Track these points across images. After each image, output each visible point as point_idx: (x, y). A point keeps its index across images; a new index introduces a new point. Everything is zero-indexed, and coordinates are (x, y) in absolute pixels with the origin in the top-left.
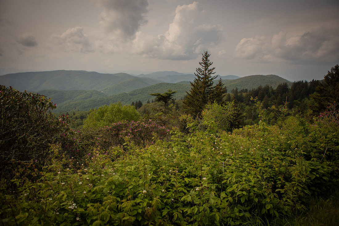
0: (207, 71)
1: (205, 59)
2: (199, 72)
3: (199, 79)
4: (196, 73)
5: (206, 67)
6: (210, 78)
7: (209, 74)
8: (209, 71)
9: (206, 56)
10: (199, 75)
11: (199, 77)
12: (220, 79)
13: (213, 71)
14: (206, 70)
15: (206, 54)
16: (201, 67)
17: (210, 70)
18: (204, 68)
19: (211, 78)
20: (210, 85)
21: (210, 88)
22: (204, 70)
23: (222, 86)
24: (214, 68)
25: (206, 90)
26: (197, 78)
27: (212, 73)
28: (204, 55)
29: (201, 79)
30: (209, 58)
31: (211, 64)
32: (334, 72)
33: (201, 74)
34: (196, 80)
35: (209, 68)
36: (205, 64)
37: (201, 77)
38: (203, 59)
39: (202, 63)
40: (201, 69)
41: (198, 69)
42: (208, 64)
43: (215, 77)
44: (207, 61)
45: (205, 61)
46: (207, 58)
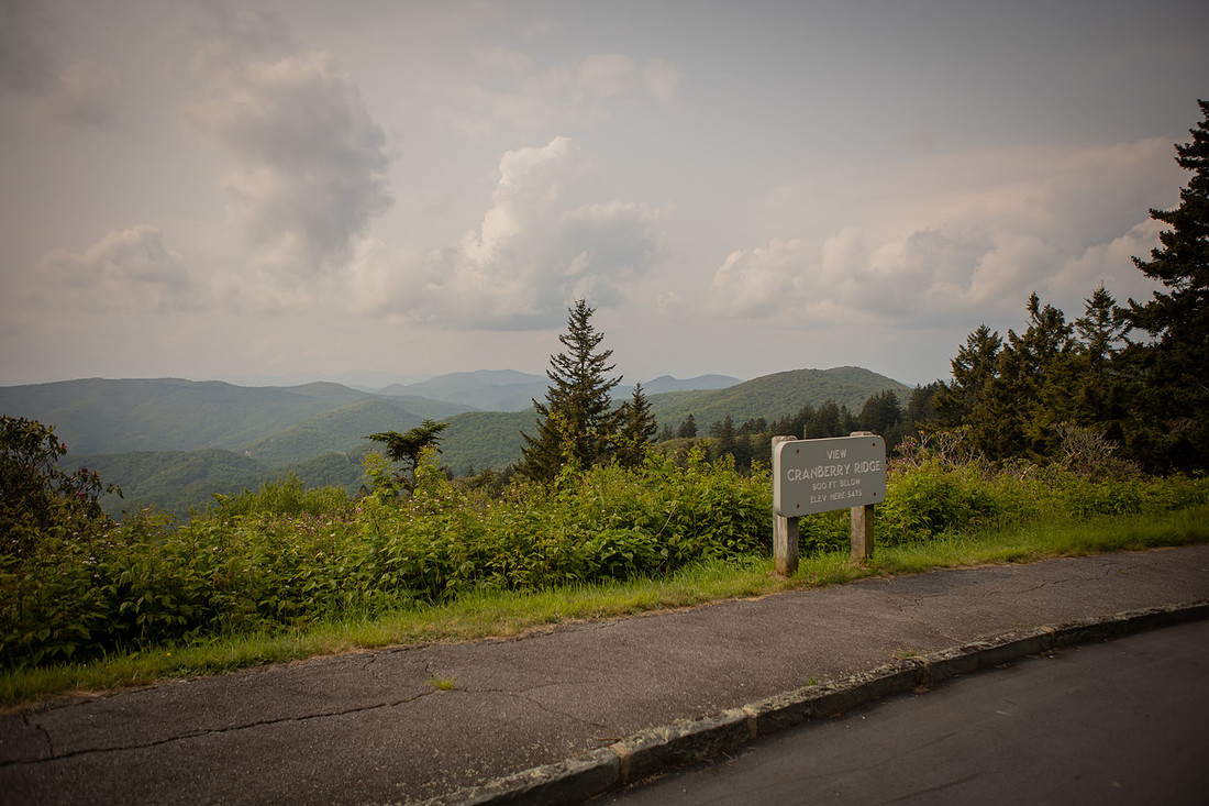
0: (586, 363)
1: (578, 325)
2: (561, 367)
3: (563, 391)
4: (552, 370)
5: (581, 348)
6: (600, 386)
7: (595, 371)
8: (592, 362)
9: (583, 315)
10: (560, 375)
11: (561, 383)
13: (608, 363)
14: (583, 358)
15: (581, 306)
16: (565, 350)
17: (599, 358)
18: (577, 354)
19: (604, 383)
20: (598, 408)
21: (600, 418)
22: (577, 359)
23: (646, 408)
24: (608, 354)
25: (589, 425)
26: (558, 388)
27: (603, 368)
28: (574, 312)
29: (568, 391)
30: (590, 321)
31: (599, 340)
32: (976, 349)
33: (569, 373)
34: (553, 392)
35: (593, 353)
36: (580, 339)
37: (569, 381)
38: (573, 324)
39: (567, 338)
40: (568, 356)
41: (557, 358)
42: (588, 338)
43: (614, 383)
44: (585, 332)
45: (578, 329)
46: (585, 322)
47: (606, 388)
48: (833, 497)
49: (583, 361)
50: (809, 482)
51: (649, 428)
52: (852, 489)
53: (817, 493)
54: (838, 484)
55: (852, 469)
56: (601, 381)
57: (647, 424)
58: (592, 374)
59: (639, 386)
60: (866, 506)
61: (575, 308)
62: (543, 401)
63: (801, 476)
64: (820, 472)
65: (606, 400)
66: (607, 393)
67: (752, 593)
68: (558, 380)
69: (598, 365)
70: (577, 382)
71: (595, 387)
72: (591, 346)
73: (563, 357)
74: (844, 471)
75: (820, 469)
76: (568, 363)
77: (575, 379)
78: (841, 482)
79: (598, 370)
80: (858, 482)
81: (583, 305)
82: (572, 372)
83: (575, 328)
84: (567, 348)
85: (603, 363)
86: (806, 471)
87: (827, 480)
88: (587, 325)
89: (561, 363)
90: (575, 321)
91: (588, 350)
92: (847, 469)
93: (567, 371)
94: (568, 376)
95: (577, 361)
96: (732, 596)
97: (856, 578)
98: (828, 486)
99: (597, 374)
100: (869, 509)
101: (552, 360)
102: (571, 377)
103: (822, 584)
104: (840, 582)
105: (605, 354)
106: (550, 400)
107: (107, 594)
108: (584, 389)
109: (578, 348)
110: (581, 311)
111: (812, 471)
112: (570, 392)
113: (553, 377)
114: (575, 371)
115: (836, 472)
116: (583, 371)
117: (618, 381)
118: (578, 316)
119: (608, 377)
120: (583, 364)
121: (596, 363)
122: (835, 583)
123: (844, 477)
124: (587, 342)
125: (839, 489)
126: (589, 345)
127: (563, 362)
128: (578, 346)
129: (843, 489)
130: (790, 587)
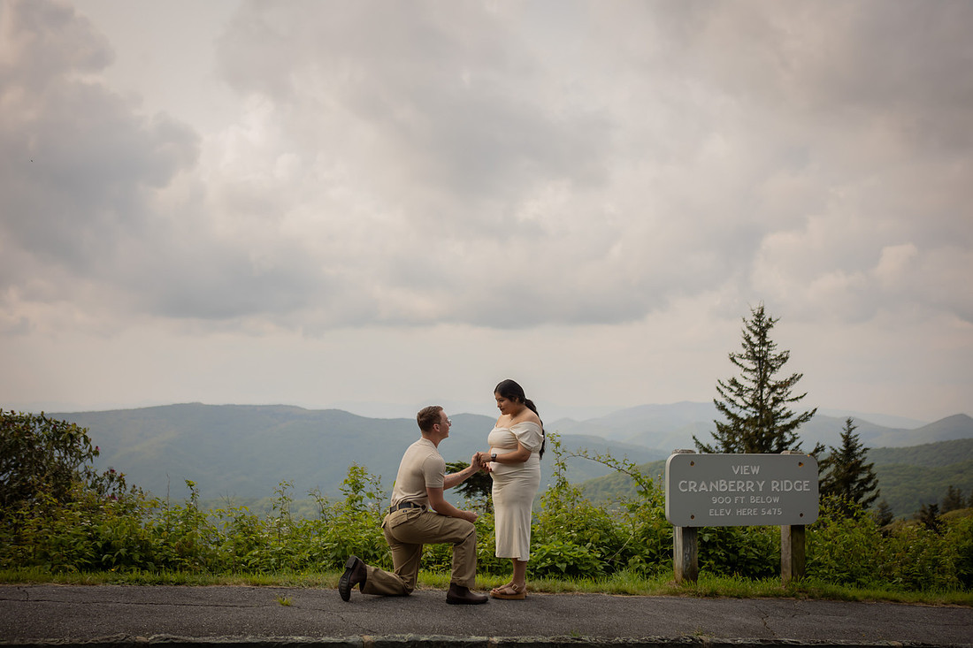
0: (766, 390)
1: (755, 340)
2: (731, 395)
3: (736, 426)
4: (721, 399)
5: (759, 370)
6: (787, 421)
7: (776, 401)
8: (774, 389)
9: (762, 327)
10: (729, 406)
11: (731, 416)
12: (845, 426)
13: (794, 391)
14: (762, 382)
15: (760, 315)
16: (738, 374)
17: (785, 385)
18: (753, 378)
19: (790, 418)
23: (860, 454)
24: (794, 379)
26: (729, 423)
27: (790, 397)
28: (751, 324)
29: (742, 427)
30: (771, 335)
31: (784, 360)
33: (743, 404)
34: (722, 428)
35: (774, 378)
36: (758, 359)
37: (743, 415)
38: (748, 339)
39: (741, 356)
40: (740, 381)
41: (728, 384)
42: (769, 358)
43: (806, 417)
44: (765, 349)
45: (755, 345)
46: (765, 335)
47: (794, 424)
48: (742, 512)
49: (761, 387)
50: (709, 495)
51: (863, 483)
52: (767, 506)
53: (717, 507)
54: (747, 499)
55: (767, 487)
56: (788, 415)
57: (861, 477)
58: (773, 405)
59: (849, 422)
60: (792, 527)
61: (751, 318)
62: (709, 441)
63: (697, 488)
64: (721, 485)
65: (793, 440)
66: (793, 431)
67: (625, 593)
68: (728, 413)
69: (782, 393)
70: (754, 415)
71: (780, 424)
72: (773, 369)
73: (734, 382)
74: (756, 487)
75: (723, 483)
76: (741, 390)
77: (751, 412)
78: (752, 498)
79: (782, 400)
80: (776, 500)
81: (762, 313)
82: (746, 402)
83: (751, 343)
84: (740, 370)
85: (788, 391)
86: (703, 483)
87: (732, 495)
88: (767, 340)
89: (732, 391)
90: (752, 335)
91: (768, 374)
92: (761, 486)
93: (739, 401)
94: (741, 407)
95: (753, 387)
96: (603, 591)
97: (762, 596)
98: (733, 501)
99: (781, 405)
100: (797, 530)
101: (720, 387)
102: (745, 408)
103: (713, 595)
104: (738, 597)
105: (791, 379)
106: (717, 438)
107: (95, 547)
108: (761, 426)
109: (755, 370)
110: (760, 321)
111: (712, 484)
112: (744, 430)
113: (722, 408)
114: (750, 402)
115: (745, 488)
116: (761, 401)
117: (811, 415)
118: (755, 328)
119: (797, 409)
120: (762, 392)
121: (779, 391)
122: (731, 596)
123: (756, 493)
124: (767, 363)
125: (747, 505)
126: (771, 366)
127: (735, 389)
128: (754, 367)
129: (755, 505)
130: (675, 594)
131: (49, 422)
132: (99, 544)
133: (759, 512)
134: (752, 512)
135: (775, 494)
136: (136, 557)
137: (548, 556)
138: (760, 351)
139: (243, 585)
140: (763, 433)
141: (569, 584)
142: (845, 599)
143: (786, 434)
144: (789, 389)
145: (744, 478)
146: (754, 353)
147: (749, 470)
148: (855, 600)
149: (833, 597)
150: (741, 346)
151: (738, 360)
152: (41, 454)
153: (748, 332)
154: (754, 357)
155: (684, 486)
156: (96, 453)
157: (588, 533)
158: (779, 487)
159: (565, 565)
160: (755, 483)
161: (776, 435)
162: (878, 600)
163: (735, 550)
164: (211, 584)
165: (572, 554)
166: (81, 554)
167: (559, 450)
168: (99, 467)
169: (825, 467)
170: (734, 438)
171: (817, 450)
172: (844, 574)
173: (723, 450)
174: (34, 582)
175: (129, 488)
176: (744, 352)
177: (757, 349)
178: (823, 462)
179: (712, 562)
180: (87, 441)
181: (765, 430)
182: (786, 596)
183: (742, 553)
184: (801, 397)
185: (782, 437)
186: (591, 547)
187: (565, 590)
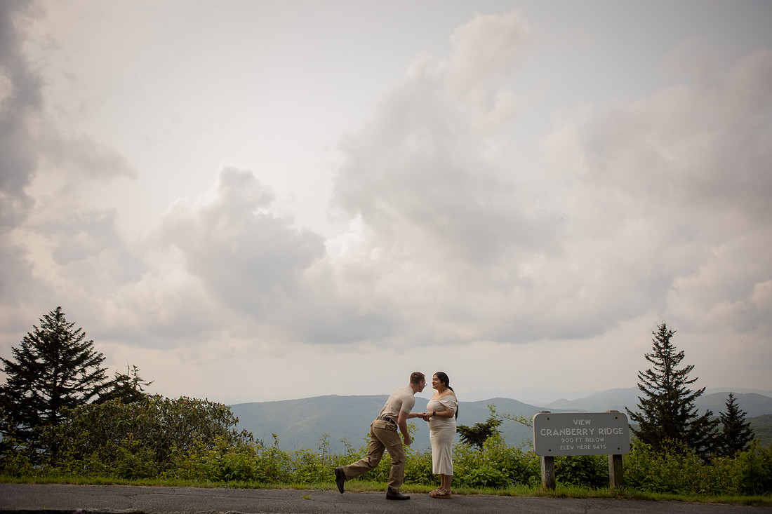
0: (671, 377)
1: (661, 345)
2: (648, 381)
3: (654, 400)
5: (665, 364)
6: (687, 396)
7: (678, 383)
8: (676, 376)
9: (665, 337)
10: (647, 387)
11: (649, 393)
12: (729, 398)
13: (690, 376)
15: (663, 329)
16: (651, 366)
17: (681, 373)
18: (662, 369)
19: (689, 394)
22: (663, 374)
24: (689, 369)
26: (649, 398)
27: (687, 380)
28: (658, 335)
29: (657, 400)
30: (671, 341)
31: (681, 357)
33: (656, 386)
34: (644, 402)
35: (676, 369)
36: (664, 357)
37: (657, 393)
38: (657, 345)
39: (653, 356)
40: (654, 371)
41: (646, 374)
42: (671, 356)
43: (699, 393)
44: (668, 350)
45: (662, 348)
46: (667, 342)
47: (692, 398)
48: (581, 447)
49: (667, 374)
50: (560, 437)
52: (597, 444)
53: (565, 444)
54: (584, 439)
55: (595, 432)
57: (743, 432)
58: (676, 386)
59: (731, 396)
61: (658, 331)
62: (636, 410)
63: (552, 433)
64: (567, 432)
65: (690, 409)
66: (691, 403)
67: (509, 495)
68: (647, 392)
69: (681, 378)
70: (664, 393)
71: (682, 397)
72: (675, 363)
73: (650, 372)
74: (589, 432)
75: (568, 430)
76: (654, 377)
77: (662, 391)
78: (587, 439)
79: (681, 382)
80: (602, 440)
81: (665, 328)
82: (659, 385)
83: (659, 348)
84: (653, 364)
85: (685, 377)
86: (556, 430)
87: (574, 437)
88: (669, 345)
89: (648, 378)
90: (659, 342)
91: (672, 366)
92: (592, 432)
93: (654, 384)
94: (655, 388)
95: (662, 375)
96: (496, 494)
97: (594, 497)
98: (575, 440)
99: (681, 386)
100: (617, 458)
101: (640, 375)
102: (658, 389)
103: (563, 496)
104: (579, 498)
105: (687, 369)
106: (641, 408)
107: (222, 470)
108: (670, 399)
109: (662, 364)
110: (664, 333)
111: (561, 431)
112: (658, 402)
113: (643, 388)
114: (661, 384)
115: (582, 433)
116: (668, 383)
117: (702, 392)
118: (661, 337)
119: (693, 388)
120: (668, 378)
121: (679, 377)
122: (575, 497)
123: (589, 436)
124: (670, 359)
125: (584, 443)
126: (673, 361)
127: (651, 376)
128: (662, 362)
129: (588, 443)
130: (540, 496)
131: (211, 404)
132: (224, 468)
133: (592, 447)
134: (587, 447)
135: (601, 436)
136: (243, 476)
137: (478, 476)
138: (665, 352)
139: (290, 489)
140: (671, 404)
141: (477, 490)
142: (647, 499)
143: (687, 405)
144: (686, 376)
145: (581, 427)
146: (660, 352)
147: (584, 422)
148: (654, 500)
149: (640, 498)
150: (652, 349)
151: (651, 358)
152: (208, 421)
153: (656, 340)
154: (660, 355)
155: (544, 432)
156: (237, 421)
157: (503, 463)
158: (604, 432)
159: (486, 481)
160: (588, 430)
161: (680, 405)
162: (669, 500)
163: (594, 472)
164: (273, 488)
165: (491, 474)
166: (215, 474)
167: (495, 414)
168: (238, 428)
169: (714, 426)
170: (652, 408)
171: (707, 415)
172: (665, 487)
173: (647, 416)
174: (181, 486)
175: (255, 440)
176: (654, 353)
177: (663, 351)
178: (712, 422)
179: (578, 479)
180: (229, 413)
181: (672, 402)
182: (610, 497)
183: (598, 474)
184: (694, 381)
185: (684, 407)
186: (506, 471)
187: (473, 494)
